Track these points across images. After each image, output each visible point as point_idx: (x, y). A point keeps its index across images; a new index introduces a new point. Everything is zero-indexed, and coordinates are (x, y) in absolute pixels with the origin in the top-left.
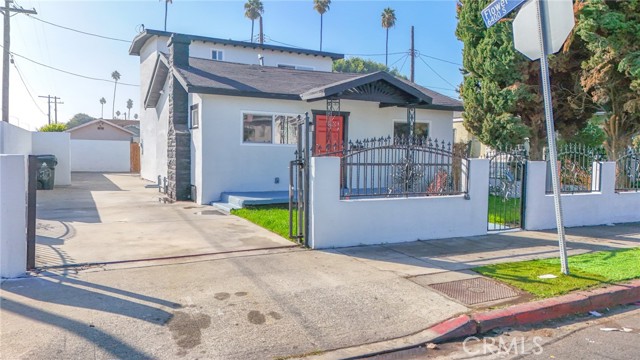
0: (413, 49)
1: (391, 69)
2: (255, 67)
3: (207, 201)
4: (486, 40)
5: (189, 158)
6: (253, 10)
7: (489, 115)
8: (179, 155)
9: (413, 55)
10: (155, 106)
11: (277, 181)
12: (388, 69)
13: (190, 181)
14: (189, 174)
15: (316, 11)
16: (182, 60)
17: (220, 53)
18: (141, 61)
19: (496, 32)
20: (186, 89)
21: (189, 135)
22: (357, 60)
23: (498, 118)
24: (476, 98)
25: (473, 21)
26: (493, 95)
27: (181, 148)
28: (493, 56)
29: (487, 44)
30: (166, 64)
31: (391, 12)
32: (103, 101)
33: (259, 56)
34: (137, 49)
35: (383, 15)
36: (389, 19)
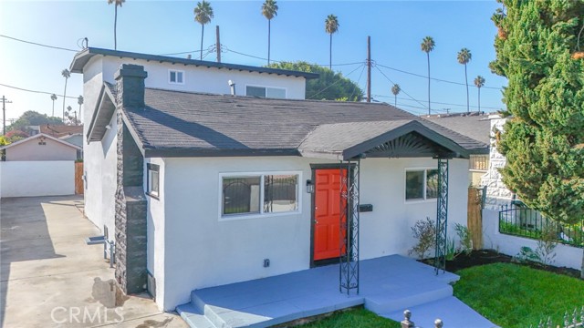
0: (369, 59)
1: (336, 73)
2: (227, 99)
3: (171, 307)
4: (552, 80)
5: (145, 234)
6: (203, 14)
7: (550, 178)
8: (130, 230)
9: (369, 65)
10: (101, 139)
11: (267, 263)
12: (332, 73)
13: (146, 265)
14: (145, 256)
15: (264, 17)
16: (135, 101)
17: (180, 74)
18: (85, 81)
19: (572, 71)
20: (143, 151)
21: (145, 203)
22: (304, 64)
23: (565, 183)
24: (531, 154)
25: (530, 53)
26: (559, 153)
27: (134, 222)
28: (566, 103)
29: (557, 86)
30: (113, 100)
31: (334, 18)
32: (54, 97)
33: (230, 82)
34: (80, 66)
35: (327, 21)
36: (333, 25)
